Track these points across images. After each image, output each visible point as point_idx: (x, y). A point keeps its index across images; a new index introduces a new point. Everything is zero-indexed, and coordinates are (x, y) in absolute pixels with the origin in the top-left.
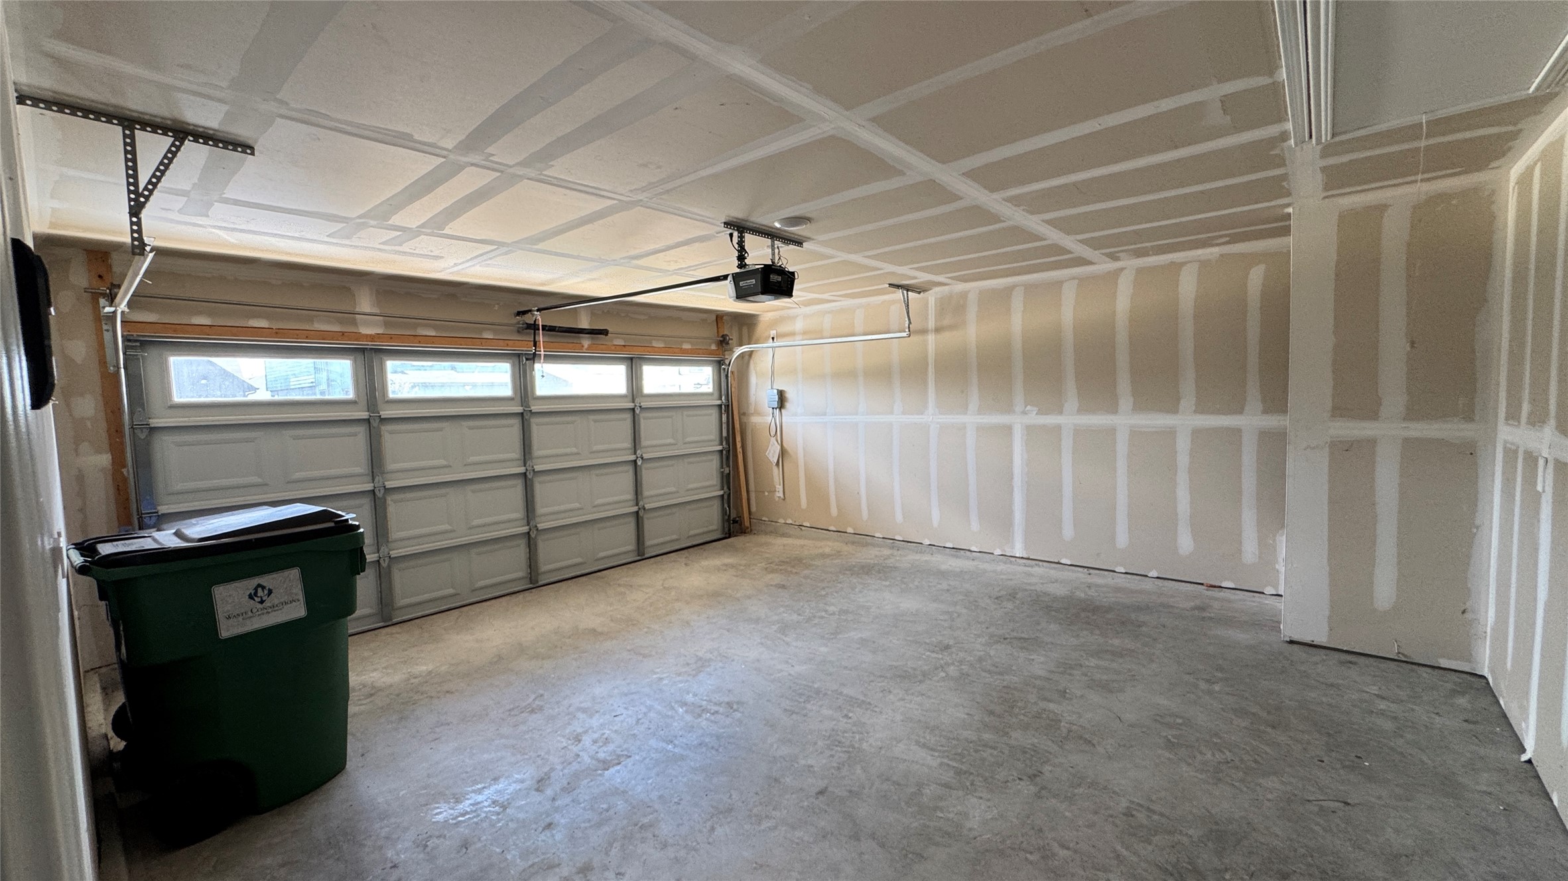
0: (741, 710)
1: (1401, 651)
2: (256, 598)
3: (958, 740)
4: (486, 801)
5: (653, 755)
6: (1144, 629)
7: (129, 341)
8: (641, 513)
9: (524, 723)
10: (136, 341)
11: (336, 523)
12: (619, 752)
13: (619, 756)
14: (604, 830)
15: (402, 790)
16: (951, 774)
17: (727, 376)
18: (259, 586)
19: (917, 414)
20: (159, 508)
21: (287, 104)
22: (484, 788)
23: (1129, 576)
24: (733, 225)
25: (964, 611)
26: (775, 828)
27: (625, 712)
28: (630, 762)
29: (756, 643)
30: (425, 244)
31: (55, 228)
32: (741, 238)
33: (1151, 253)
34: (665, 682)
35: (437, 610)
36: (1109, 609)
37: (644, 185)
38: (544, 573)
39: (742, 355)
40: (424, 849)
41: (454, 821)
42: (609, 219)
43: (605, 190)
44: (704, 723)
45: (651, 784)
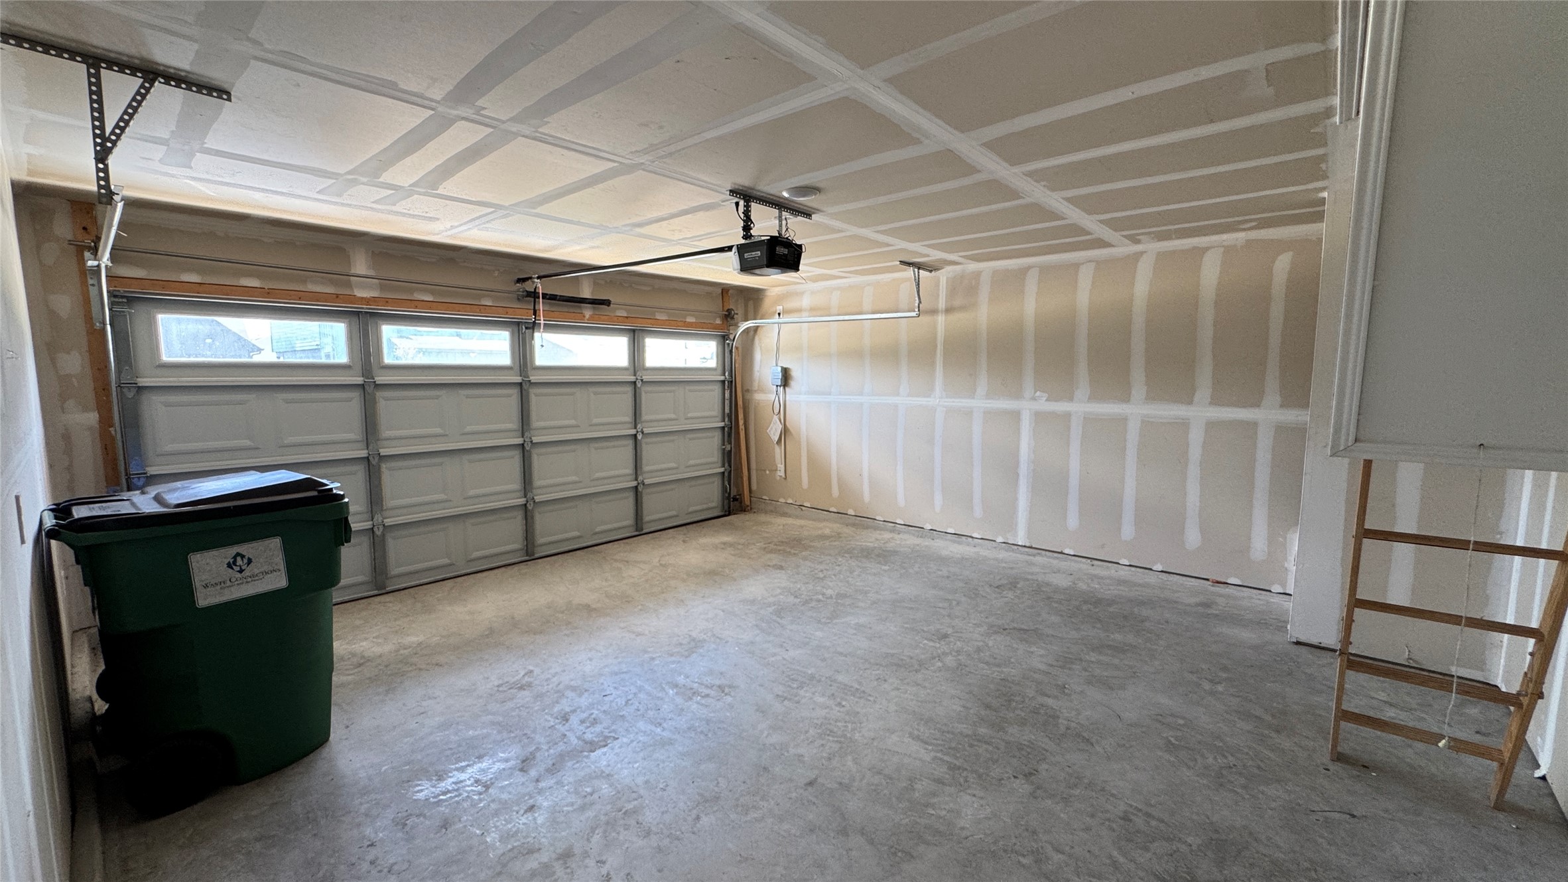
0: (732, 694)
1: (1412, 656)
2: (234, 567)
3: (953, 733)
4: (469, 779)
5: (641, 739)
6: (1147, 624)
7: (115, 296)
8: (640, 489)
9: (511, 699)
10: (123, 297)
11: (320, 491)
12: (606, 733)
13: (607, 737)
14: (587, 815)
15: (384, 766)
16: (944, 769)
17: (731, 351)
18: (238, 554)
19: (925, 397)
20: (148, 469)
21: (261, 44)
22: (468, 765)
23: (1133, 569)
24: (739, 194)
25: (963, 599)
26: (762, 818)
27: (614, 692)
28: (617, 743)
29: (750, 625)
30: (419, 204)
31: (33, 176)
32: (747, 207)
33: (1174, 237)
34: (657, 662)
35: (432, 579)
36: (1111, 602)
37: (645, 146)
38: (541, 545)
39: (747, 331)
40: (403, 828)
41: (435, 800)
42: (610, 182)
43: (604, 151)
44: (695, 706)
45: (637, 769)
